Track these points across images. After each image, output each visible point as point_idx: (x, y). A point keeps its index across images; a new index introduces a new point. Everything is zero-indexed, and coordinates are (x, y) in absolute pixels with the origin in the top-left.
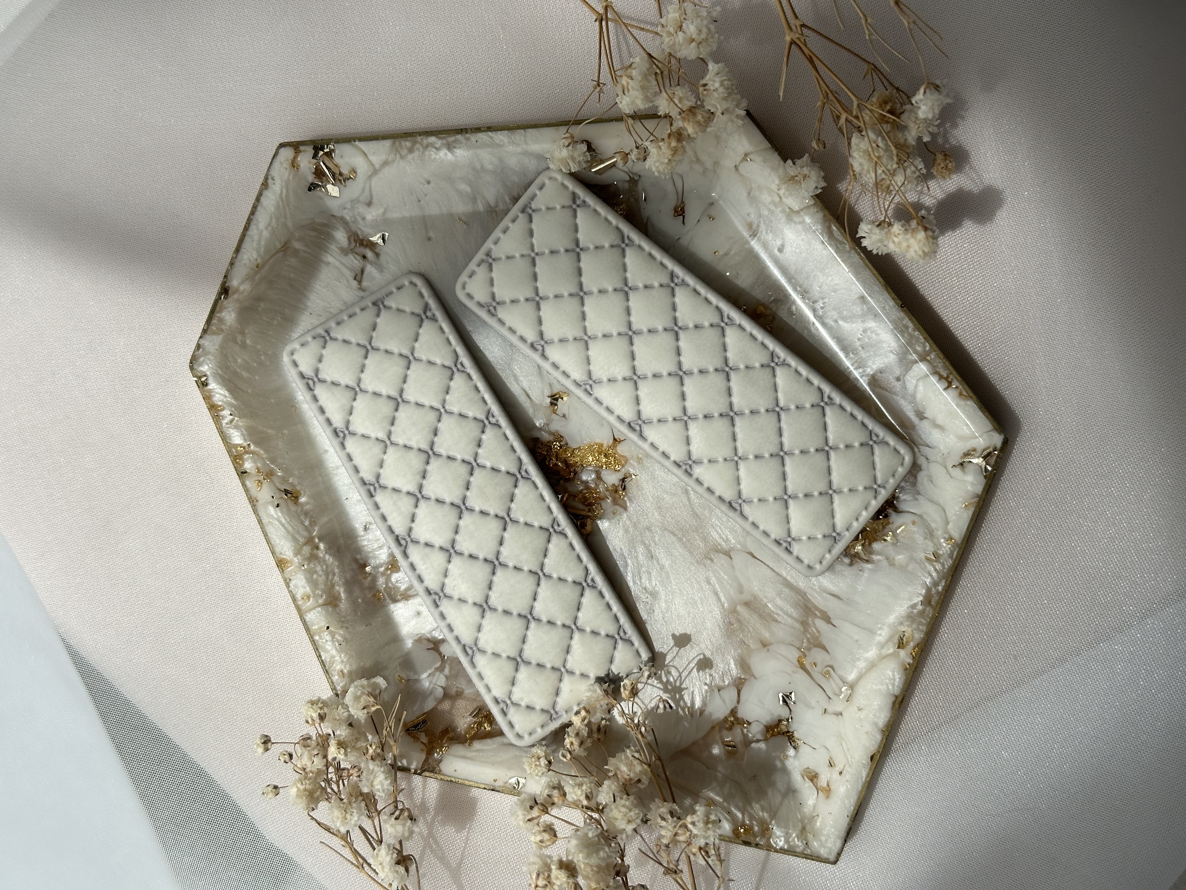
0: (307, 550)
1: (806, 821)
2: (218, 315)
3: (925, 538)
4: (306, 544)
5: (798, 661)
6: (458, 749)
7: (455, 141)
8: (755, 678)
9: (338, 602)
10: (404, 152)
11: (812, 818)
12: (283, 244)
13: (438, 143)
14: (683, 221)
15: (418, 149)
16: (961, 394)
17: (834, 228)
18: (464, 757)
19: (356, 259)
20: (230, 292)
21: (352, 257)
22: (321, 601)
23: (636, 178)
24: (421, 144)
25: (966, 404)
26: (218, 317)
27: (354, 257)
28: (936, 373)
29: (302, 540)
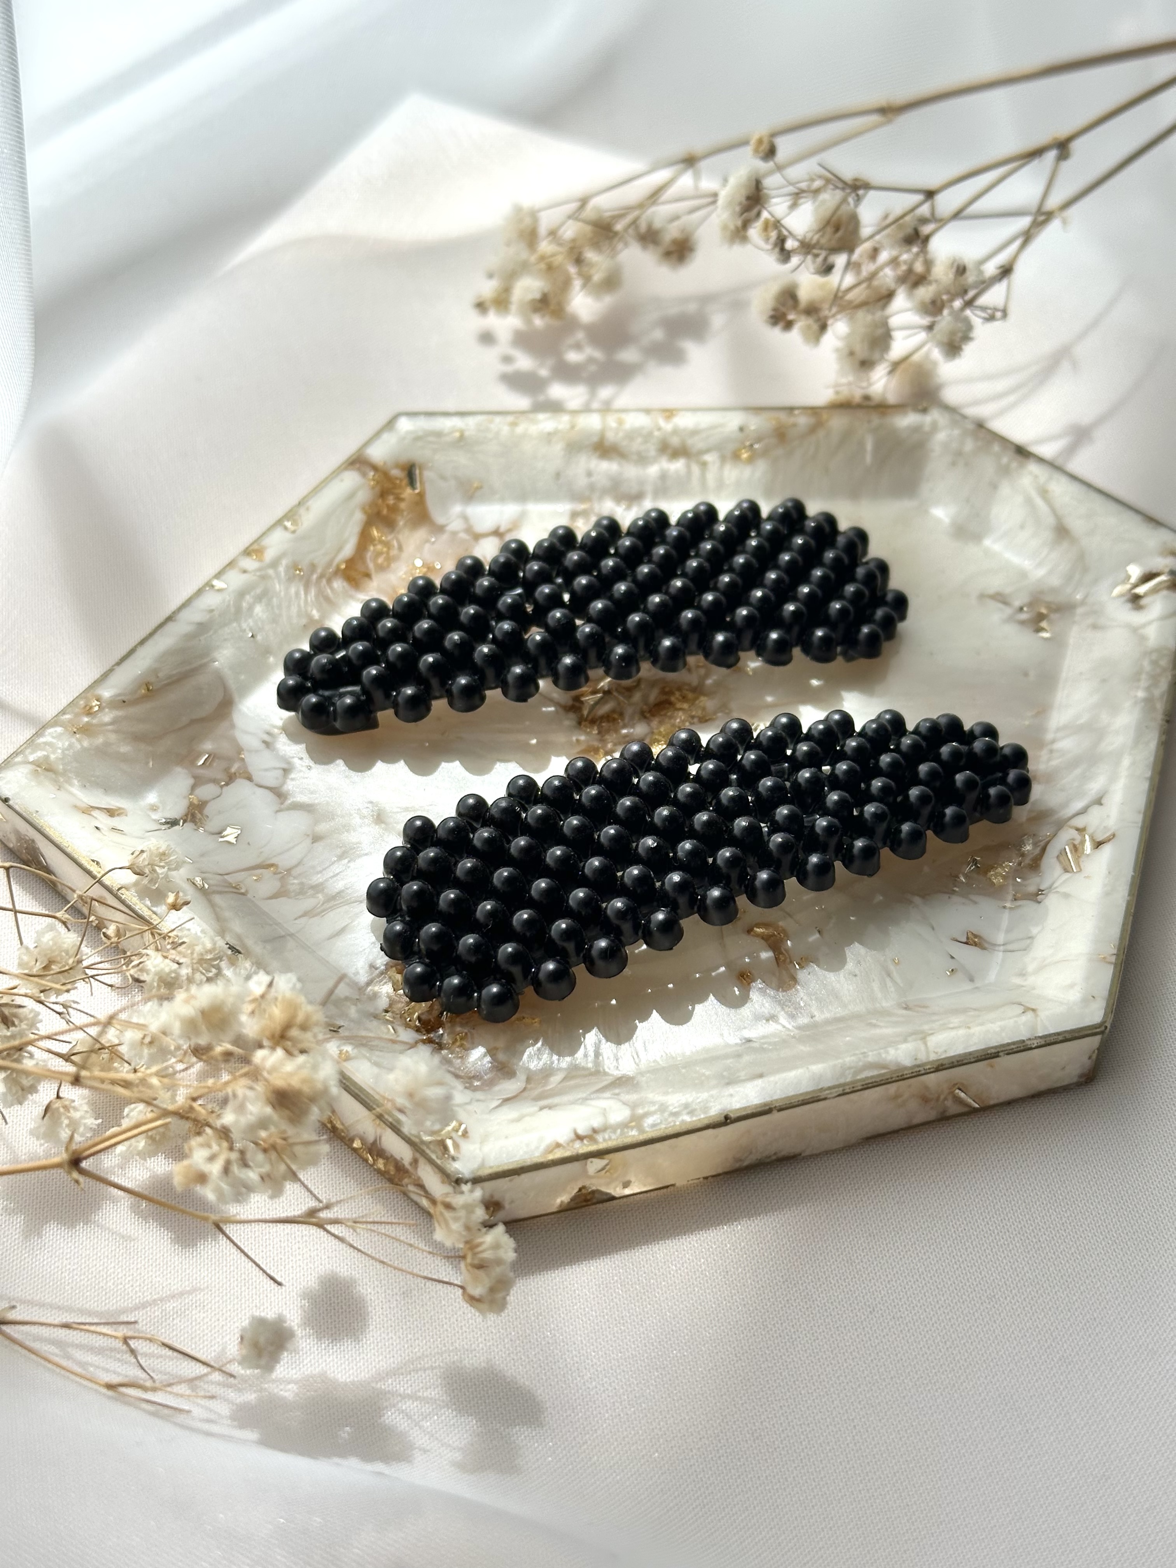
0: (675, 441)
4: (683, 444)
5: (272, 865)
6: (364, 496)
8: (277, 811)
10: (1154, 657)
11: (58, 785)
12: (1070, 529)
14: (958, 940)
16: (558, 1145)
17: (883, 1071)
18: (351, 496)
20: (1020, 459)
22: (608, 435)
23: (1038, 898)
25: (537, 1148)
28: (605, 1128)
29: (689, 442)
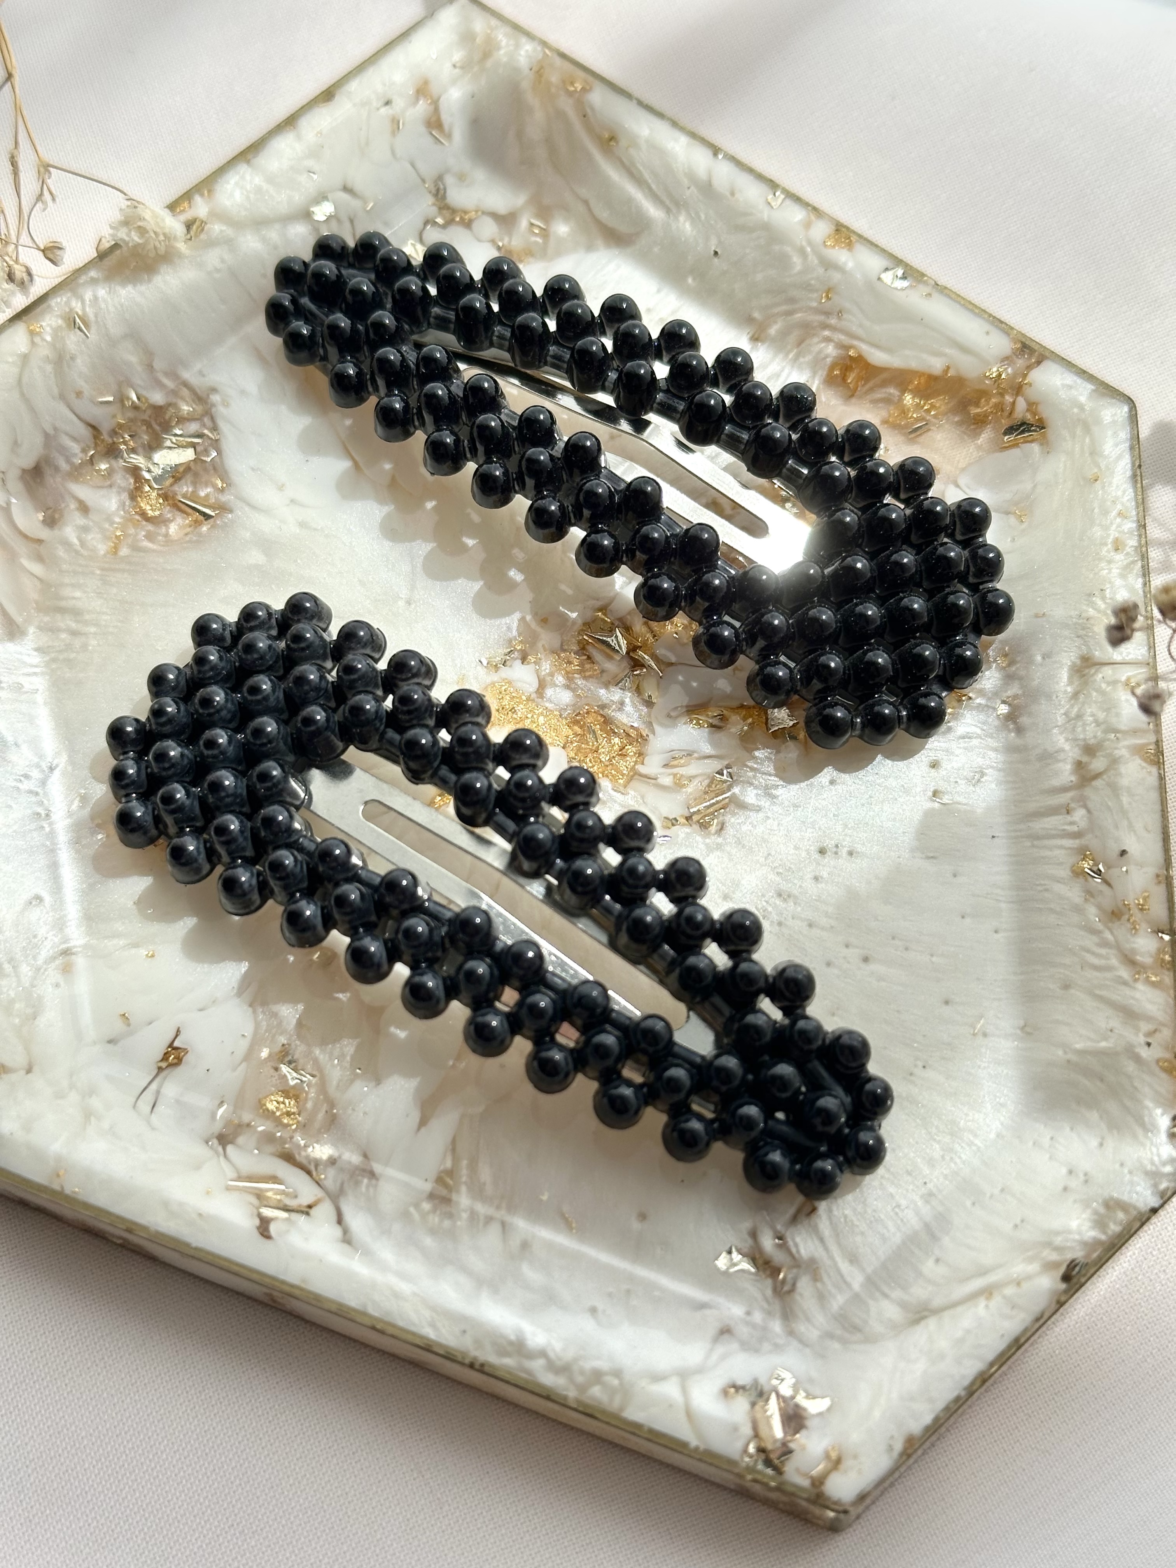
0: (1101, 764)
1: (476, 69)
2: (1103, 1237)
3: (73, 358)
4: (1097, 776)
6: (968, 367)
7: (504, 1353)
9: (1078, 662)
11: (465, 66)
12: (923, 1323)
13: (537, 1366)
14: (177, 1036)
15: (582, 1372)
18: (964, 349)
19: (796, 1245)
20: (1063, 1269)
21: (803, 1251)
22: (1108, 671)
23: (215, 1141)
24: (572, 1380)
26: (1105, 1233)
27: (798, 1251)
29: (1101, 784)
